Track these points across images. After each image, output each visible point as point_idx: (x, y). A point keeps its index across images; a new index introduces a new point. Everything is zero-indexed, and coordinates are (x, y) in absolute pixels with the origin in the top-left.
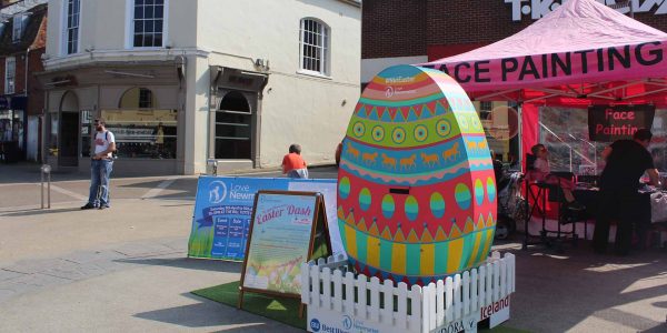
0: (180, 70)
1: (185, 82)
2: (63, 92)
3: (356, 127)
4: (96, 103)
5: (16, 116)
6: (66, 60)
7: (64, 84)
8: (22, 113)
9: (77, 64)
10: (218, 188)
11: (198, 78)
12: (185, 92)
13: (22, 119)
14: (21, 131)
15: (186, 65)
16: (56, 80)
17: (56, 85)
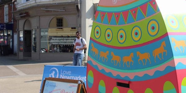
0: (77, 6)
1: (80, 13)
2: (25, 20)
3: (96, 31)
4: (38, 25)
5: (9, 33)
6: (25, 4)
7: (24, 17)
8: (11, 31)
9: (30, 6)
10: (54, 72)
11: (87, 10)
12: (81, 18)
13: (11, 34)
14: (11, 40)
15: (81, 4)
16: (21, 14)
17: (21, 17)
